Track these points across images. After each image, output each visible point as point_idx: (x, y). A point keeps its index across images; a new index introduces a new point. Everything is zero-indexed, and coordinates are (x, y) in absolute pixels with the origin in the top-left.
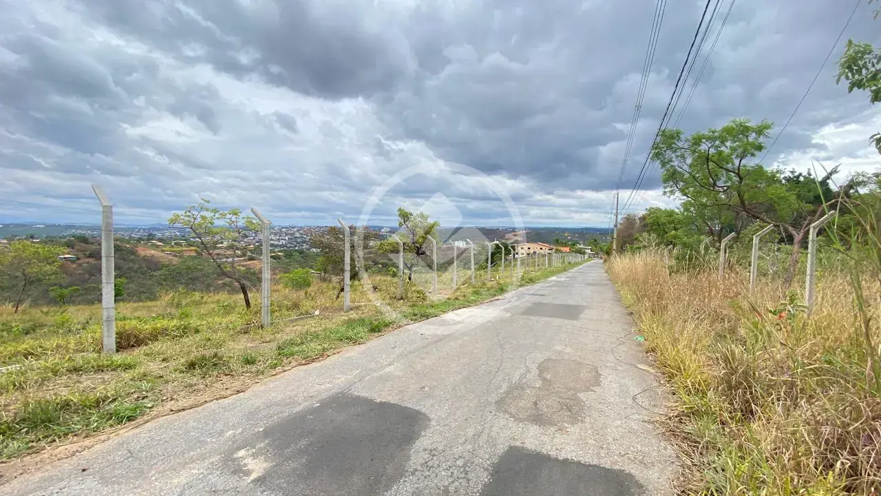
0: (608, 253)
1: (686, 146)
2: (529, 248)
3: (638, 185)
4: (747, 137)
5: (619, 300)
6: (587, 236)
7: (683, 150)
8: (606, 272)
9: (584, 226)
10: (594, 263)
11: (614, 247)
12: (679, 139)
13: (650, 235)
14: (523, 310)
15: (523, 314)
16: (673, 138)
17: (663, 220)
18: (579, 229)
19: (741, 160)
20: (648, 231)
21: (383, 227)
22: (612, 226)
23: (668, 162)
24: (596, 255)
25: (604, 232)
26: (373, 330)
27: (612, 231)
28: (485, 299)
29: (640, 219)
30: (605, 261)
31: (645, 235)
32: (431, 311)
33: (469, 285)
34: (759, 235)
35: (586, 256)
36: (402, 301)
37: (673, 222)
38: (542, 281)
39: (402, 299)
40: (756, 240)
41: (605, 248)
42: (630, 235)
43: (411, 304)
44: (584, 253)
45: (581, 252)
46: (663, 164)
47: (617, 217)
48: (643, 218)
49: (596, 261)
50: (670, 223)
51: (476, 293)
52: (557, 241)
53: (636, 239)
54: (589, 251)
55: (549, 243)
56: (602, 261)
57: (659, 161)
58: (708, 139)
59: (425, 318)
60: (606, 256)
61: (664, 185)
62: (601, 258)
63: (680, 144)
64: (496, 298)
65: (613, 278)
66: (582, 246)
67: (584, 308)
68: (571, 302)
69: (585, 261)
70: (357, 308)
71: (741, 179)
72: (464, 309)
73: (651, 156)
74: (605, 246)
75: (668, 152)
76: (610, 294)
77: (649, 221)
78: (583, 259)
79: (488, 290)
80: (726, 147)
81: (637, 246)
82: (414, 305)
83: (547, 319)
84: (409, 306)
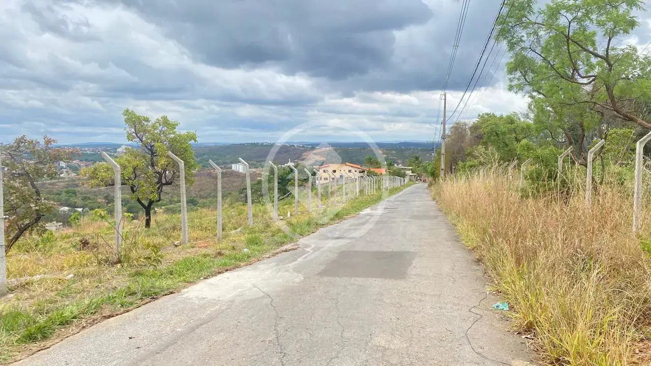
0: (434, 175)
1: (540, 20)
2: (335, 171)
3: (473, 82)
4: (616, 7)
5: (457, 239)
6: (407, 153)
7: (536, 26)
8: (434, 199)
9: (403, 140)
10: (418, 188)
11: (443, 166)
12: (531, 11)
13: (486, 149)
14: (322, 268)
15: (323, 273)
16: (524, 9)
17: (503, 128)
18: (396, 144)
19: (610, 40)
20: (485, 144)
21: (120, 146)
22: (437, 139)
23: (517, 43)
24: (418, 178)
25: (429, 148)
26: (31, 338)
27: (438, 146)
28: (266, 251)
29: (470, 128)
30: (430, 185)
31: (481, 148)
32: (165, 283)
33: (245, 228)
34: (644, 140)
35: (407, 179)
36: (119, 266)
37: (514, 130)
38: (352, 215)
39: (119, 261)
40: (640, 148)
41: (429, 169)
42: (461, 150)
43: (133, 271)
44: (404, 176)
45: (400, 174)
46: (512, 46)
47: (444, 125)
48: (475, 128)
49: (420, 184)
50: (510, 132)
51: (252, 242)
52: (370, 159)
53: (469, 154)
54: (409, 173)
55: (360, 163)
56: (426, 185)
57: (505, 42)
58: (569, 9)
59: (148, 300)
60: (431, 179)
61: (511, 76)
62: (425, 181)
63: (533, 18)
64: (285, 247)
65: (444, 208)
66: (400, 166)
67: (413, 255)
68: (394, 247)
69: (405, 186)
70: (24, 286)
71: (610, 65)
72: (227, 274)
73: (495, 33)
74: (429, 165)
75: (518, 29)
76: (444, 232)
77: (484, 130)
78: (402, 183)
79: (273, 236)
80: (591, 20)
81: (471, 163)
82: (138, 274)
83: (360, 281)
84: (129, 275)
